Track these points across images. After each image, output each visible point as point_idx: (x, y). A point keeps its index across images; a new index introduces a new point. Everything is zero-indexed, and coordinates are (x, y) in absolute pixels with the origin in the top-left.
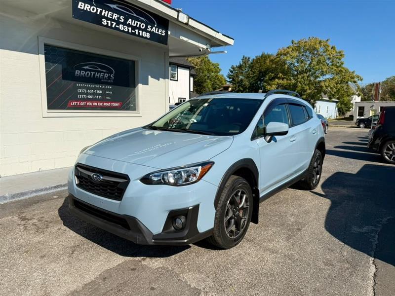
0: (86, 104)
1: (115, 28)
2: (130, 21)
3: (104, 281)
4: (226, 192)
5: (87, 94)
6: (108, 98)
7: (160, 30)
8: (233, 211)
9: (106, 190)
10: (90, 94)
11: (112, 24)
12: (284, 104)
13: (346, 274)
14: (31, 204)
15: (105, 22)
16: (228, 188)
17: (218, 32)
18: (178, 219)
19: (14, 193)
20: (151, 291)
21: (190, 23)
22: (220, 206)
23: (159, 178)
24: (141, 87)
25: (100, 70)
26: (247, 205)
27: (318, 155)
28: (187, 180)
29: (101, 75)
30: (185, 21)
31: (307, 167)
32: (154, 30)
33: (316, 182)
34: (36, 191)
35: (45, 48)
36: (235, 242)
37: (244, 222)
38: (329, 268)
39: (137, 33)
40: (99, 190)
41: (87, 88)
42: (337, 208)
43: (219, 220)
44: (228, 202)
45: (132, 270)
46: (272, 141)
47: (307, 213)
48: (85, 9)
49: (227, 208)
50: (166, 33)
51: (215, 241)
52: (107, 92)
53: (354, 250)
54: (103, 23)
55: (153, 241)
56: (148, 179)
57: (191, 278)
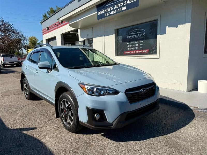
5: (131, 47)
6: (141, 48)
15: (106, 15)
29: (138, 36)
52: (141, 45)
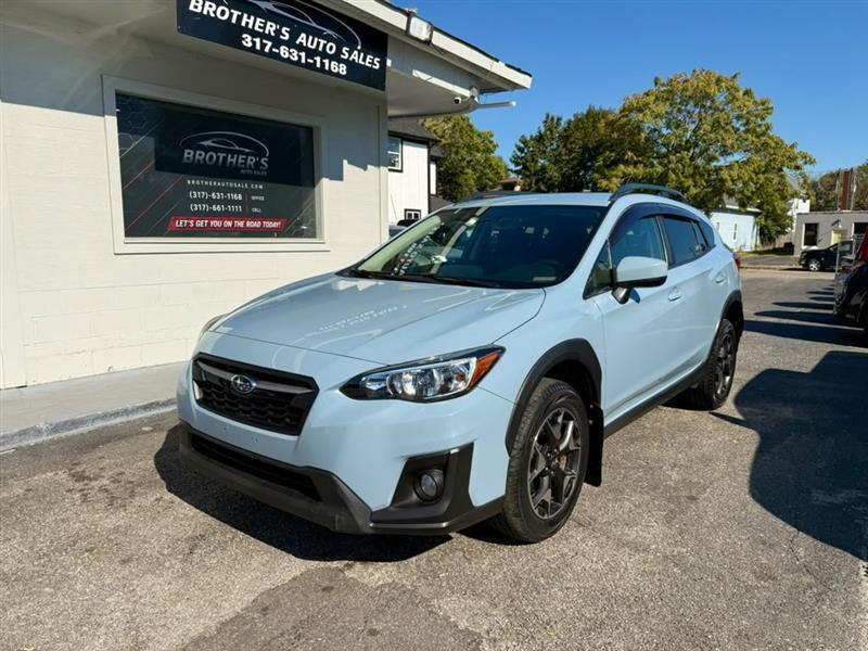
0: (209, 224)
1: (272, 55)
2: (302, 39)
3: (264, 615)
4: (531, 415)
5: (211, 202)
6: (255, 210)
7: (369, 57)
8: (547, 458)
9: (265, 413)
10: (217, 202)
11: (263, 46)
12: (654, 216)
13: (808, 598)
14: (95, 446)
15: (248, 41)
16: (536, 406)
17: (497, 60)
18: (425, 476)
19: (58, 421)
20: (370, 638)
21: (434, 41)
22: (517, 446)
23: (383, 385)
24: (326, 185)
25: (237, 148)
26: (577, 445)
27: (727, 330)
28: (445, 389)
29: (240, 161)
30: (424, 35)
31: (705, 357)
32: (356, 59)
33: (722, 392)
34: (105, 416)
35: (117, 101)
36: (551, 527)
37: (570, 482)
38: (766, 584)
39: (318, 65)
40: (249, 412)
41: (210, 190)
42: (773, 450)
43: (516, 478)
44: (536, 438)
45: (324, 590)
46: (630, 301)
47: (706, 460)
48: (205, 12)
49: (533, 451)
50: (383, 63)
51: (508, 526)
52: (253, 198)
53: (820, 544)
54: (244, 43)
55: (371, 525)
56: (357, 386)
57: (456, 609)
